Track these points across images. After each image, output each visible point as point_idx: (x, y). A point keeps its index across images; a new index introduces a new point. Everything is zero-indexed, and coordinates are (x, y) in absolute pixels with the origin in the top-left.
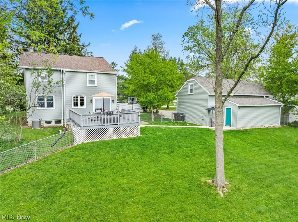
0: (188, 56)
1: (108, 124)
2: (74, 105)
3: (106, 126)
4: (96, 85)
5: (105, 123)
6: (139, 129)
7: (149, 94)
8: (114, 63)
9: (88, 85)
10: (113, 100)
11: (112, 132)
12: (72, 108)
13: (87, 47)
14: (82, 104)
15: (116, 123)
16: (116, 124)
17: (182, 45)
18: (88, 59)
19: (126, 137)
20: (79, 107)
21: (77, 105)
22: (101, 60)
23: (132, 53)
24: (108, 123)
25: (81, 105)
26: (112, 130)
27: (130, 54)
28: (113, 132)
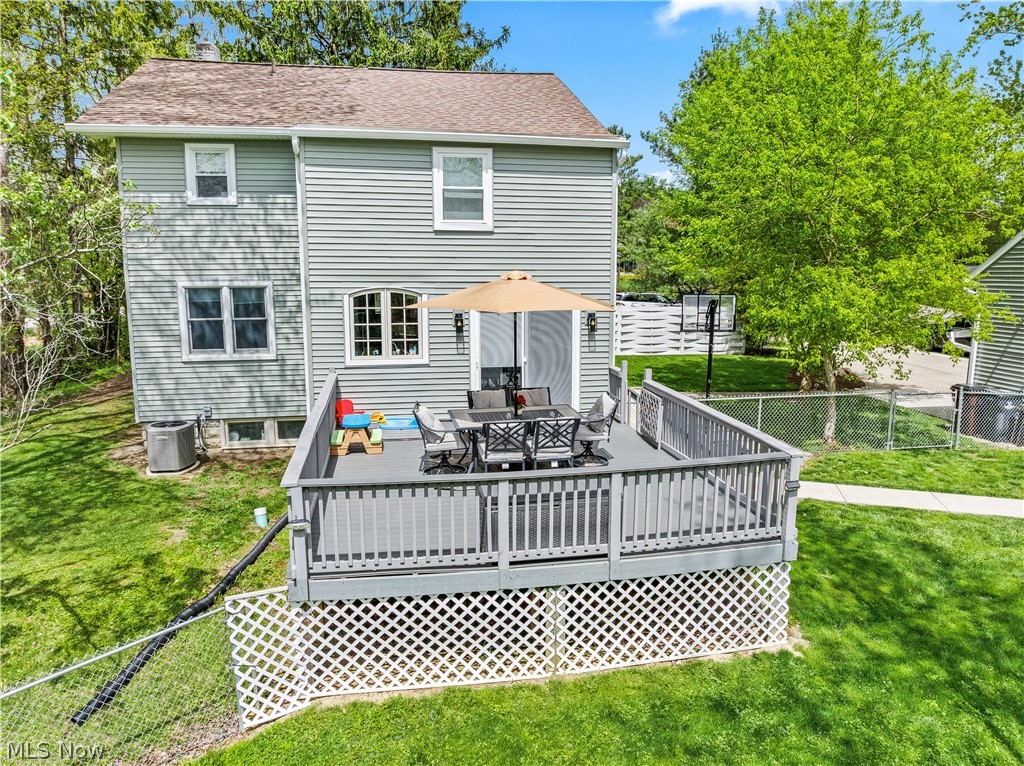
0: (1001, 59)
1: (521, 555)
2: (360, 349)
3: (505, 577)
4: (487, 222)
5: (495, 547)
6: (784, 588)
7: (816, 273)
8: (618, 129)
9: (440, 224)
10: (591, 317)
11: (556, 616)
12: (349, 363)
13: (493, 52)
14: (406, 340)
15: (592, 540)
16: (592, 550)
17: (967, 9)
18: (468, 85)
19: (669, 652)
20: (388, 358)
21: (377, 347)
22: (538, 83)
23: (700, 65)
24: (521, 546)
25: (398, 347)
26: (555, 601)
27: (694, 68)
28: (564, 614)
